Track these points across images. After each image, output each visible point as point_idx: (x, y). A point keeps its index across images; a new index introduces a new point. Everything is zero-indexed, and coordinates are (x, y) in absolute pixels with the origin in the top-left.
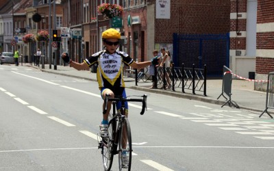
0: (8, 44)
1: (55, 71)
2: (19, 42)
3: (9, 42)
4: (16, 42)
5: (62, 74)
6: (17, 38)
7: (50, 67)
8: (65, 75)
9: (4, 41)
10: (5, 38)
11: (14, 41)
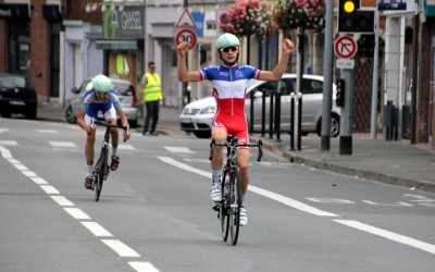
0: (162, 41)
1: (345, 161)
2: (207, 33)
3: (168, 33)
4: (194, 33)
5: (367, 174)
6: (198, 17)
7: (326, 145)
8: (380, 177)
9: (149, 30)
10: (152, 16)
11: (186, 28)
